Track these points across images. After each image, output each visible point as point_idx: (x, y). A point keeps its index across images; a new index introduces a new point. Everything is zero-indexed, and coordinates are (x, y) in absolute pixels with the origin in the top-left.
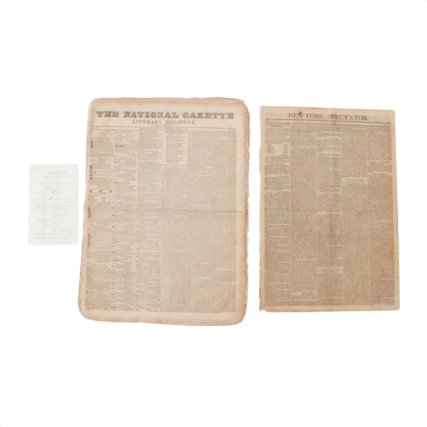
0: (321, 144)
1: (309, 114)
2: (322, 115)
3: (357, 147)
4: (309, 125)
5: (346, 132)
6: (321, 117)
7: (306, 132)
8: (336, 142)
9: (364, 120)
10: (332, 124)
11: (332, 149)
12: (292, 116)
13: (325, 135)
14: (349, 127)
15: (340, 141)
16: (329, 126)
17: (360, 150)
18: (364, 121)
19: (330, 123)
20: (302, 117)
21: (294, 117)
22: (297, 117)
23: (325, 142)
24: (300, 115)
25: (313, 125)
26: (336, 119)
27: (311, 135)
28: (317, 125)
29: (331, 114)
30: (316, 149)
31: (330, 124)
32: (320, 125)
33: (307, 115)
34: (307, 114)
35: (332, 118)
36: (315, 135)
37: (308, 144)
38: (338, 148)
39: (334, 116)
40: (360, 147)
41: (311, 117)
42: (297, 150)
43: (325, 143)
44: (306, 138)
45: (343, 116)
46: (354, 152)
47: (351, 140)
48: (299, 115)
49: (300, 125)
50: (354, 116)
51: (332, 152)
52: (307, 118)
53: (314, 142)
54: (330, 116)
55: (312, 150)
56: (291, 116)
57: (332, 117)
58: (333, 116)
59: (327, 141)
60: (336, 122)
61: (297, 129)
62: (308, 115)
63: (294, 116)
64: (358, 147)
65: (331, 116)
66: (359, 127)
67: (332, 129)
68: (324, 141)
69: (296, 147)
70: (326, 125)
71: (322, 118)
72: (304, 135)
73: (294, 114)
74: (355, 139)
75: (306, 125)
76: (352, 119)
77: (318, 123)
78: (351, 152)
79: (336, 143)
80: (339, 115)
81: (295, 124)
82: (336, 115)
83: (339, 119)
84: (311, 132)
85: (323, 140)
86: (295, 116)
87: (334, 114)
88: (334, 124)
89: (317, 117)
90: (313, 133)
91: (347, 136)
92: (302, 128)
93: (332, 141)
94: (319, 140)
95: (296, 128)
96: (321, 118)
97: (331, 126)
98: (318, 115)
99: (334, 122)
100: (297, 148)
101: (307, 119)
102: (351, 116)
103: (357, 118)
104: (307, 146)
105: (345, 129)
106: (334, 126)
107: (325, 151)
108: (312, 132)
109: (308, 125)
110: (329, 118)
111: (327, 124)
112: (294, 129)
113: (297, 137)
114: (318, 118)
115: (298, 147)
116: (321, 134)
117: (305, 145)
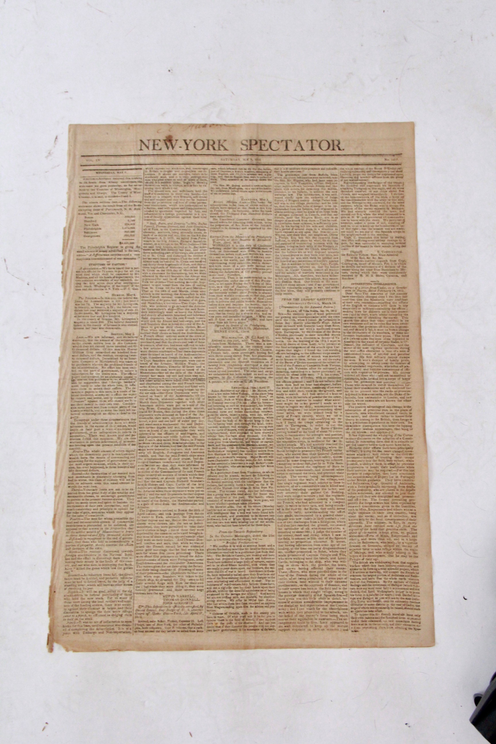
0: (219, 213)
1: (191, 140)
2: (225, 140)
3: (313, 217)
4: (192, 166)
5: (286, 180)
6: (222, 146)
7: (182, 184)
8: (259, 207)
9: (333, 149)
10: (249, 162)
11: (249, 224)
12: (148, 147)
13: (230, 190)
14: (294, 169)
15: (269, 204)
16: (241, 167)
17: (321, 223)
18: (333, 153)
19: (244, 160)
20: (173, 148)
21: (154, 149)
22: (160, 149)
23: (229, 208)
24: (168, 144)
25: (200, 166)
26: (261, 149)
27: (195, 192)
28: (211, 167)
29: (249, 138)
30: (207, 226)
31: (246, 162)
32: (217, 167)
33: (186, 143)
34: (185, 141)
35: (251, 149)
36: (204, 191)
37: (188, 212)
38: (263, 222)
39: (256, 143)
40: (323, 217)
41: (195, 147)
42: (159, 229)
43: (231, 210)
44: (183, 198)
45: (278, 142)
46: (305, 231)
47: (300, 199)
48: (166, 144)
49: (167, 166)
50: (307, 141)
51: (250, 230)
52: (187, 149)
53: (203, 207)
54: (244, 142)
55: (196, 229)
56: (146, 146)
57: (251, 145)
58: (253, 142)
59: (237, 204)
60: (260, 157)
61: (159, 178)
62: (188, 142)
63: (154, 145)
64: (315, 218)
65: (248, 144)
66: (320, 167)
67: (250, 176)
68: (228, 204)
69: (157, 222)
70: (234, 167)
71: (226, 149)
72: (179, 192)
73: (154, 141)
74: (310, 197)
75: (182, 166)
76: (302, 150)
77: (215, 162)
78: (298, 231)
79: (259, 210)
80: (269, 140)
81: (154, 167)
82: (261, 141)
83: (267, 150)
84: (196, 184)
85: (225, 203)
86: (156, 146)
87: (255, 138)
88: (255, 162)
89: (211, 148)
90: (200, 186)
91: (287, 191)
92: (172, 175)
93: (250, 204)
94: (215, 202)
95: (157, 174)
96: (222, 148)
97: (247, 167)
98: (214, 143)
99: (254, 158)
100: (160, 223)
101: (186, 152)
102: (299, 142)
103: (314, 146)
104: (184, 218)
105: (284, 174)
106: (254, 167)
107: (230, 228)
108: (198, 183)
109: (188, 166)
110: (242, 149)
111: (238, 162)
112: (151, 179)
113: (160, 198)
114: (214, 149)
115: (162, 222)
116: (221, 187)
117: (181, 216)
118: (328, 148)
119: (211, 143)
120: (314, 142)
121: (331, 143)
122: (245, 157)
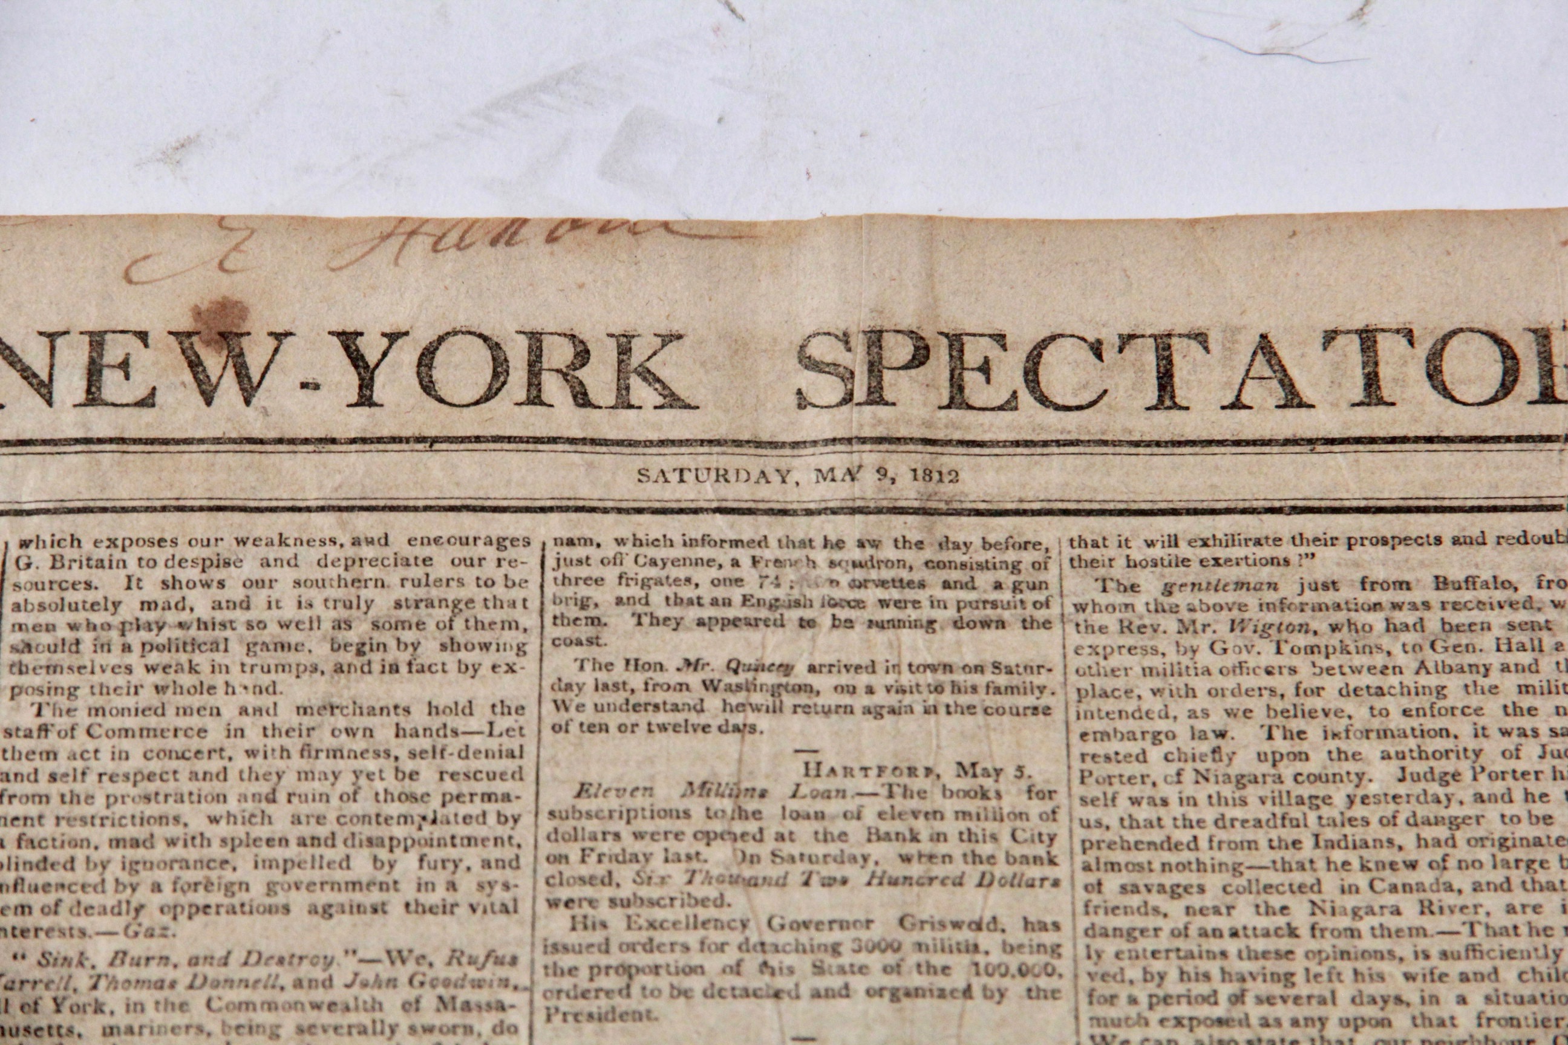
0: (625, 873)
1: (393, 337)
2: (669, 338)
3: (1409, 904)
4: (402, 525)
5: (1169, 623)
6: (648, 376)
7: (320, 651)
8: (951, 827)
9: (1546, 397)
10: (868, 488)
11: (875, 961)
12: (44, 389)
13: (713, 702)
14: (1232, 540)
15: (1036, 807)
16: (800, 527)
17: (1473, 950)
19: (825, 475)
20: (248, 391)
21: (93, 398)
22: (147, 402)
23: (709, 837)
24: (213, 361)
25: (470, 524)
26: (957, 399)
27: (420, 718)
28: (556, 525)
29: (858, 321)
30: (519, 975)
31: (839, 492)
32: (606, 528)
33: (356, 359)
34: (348, 340)
35: (876, 397)
36: (502, 707)
37: (362, 866)
38: (986, 940)
39: (921, 356)
40: (1493, 902)
41: (428, 387)
42: (114, 1000)
43: (719, 855)
44: (324, 764)
45: (1097, 349)
46: (1345, 1008)
47: (1287, 770)
48: (195, 364)
49: (200, 524)
50: (1330, 337)
51: (882, 1005)
52: (365, 399)
53: (492, 828)
54: (823, 350)
55: (429, 1000)
56: (27, 374)
57: (875, 368)
58: (899, 350)
59: (770, 808)
60: (950, 460)
61: (130, 609)
62: (371, 348)
63: (94, 372)
64: (1426, 909)
65: (857, 360)
66: (1447, 525)
67: (872, 594)
68: (696, 806)
69: (101, 951)
70: (746, 527)
71: (672, 400)
72: (287, 717)
73: (97, 340)
74: (1371, 749)
75: (324, 524)
76: (1293, 399)
77: (587, 492)
78: (1284, 1012)
79: (954, 847)
80: (1023, 338)
81: (90, 527)
82: (956, 342)
83: (1011, 404)
84: (430, 652)
85: (668, 795)
86: (111, 379)
87: (908, 322)
88: (908, 492)
89: (553, 387)
90: (470, 670)
91: (1180, 708)
92: (236, 592)
93: (871, 809)
94: (583, 790)
95: (110, 583)
96: (642, 392)
97: (850, 528)
98: (583, 355)
99: (900, 463)
100: (120, 957)
101: (359, 421)
102: (1265, 346)
103: (1385, 372)
104: (327, 912)
105: (1150, 583)
106: (911, 527)
107: (712, 993)
108: (447, 646)
109: (364, 524)
110: (802, 402)
111: (772, 493)
112: (61, 619)
113: (136, 762)
114: (582, 398)
115: (138, 947)
116: (636, 680)
117: (299, 900)
118: (1506, 388)
119: (558, 354)
120: (1389, 347)
121: (1526, 350)
122: (838, 460)
